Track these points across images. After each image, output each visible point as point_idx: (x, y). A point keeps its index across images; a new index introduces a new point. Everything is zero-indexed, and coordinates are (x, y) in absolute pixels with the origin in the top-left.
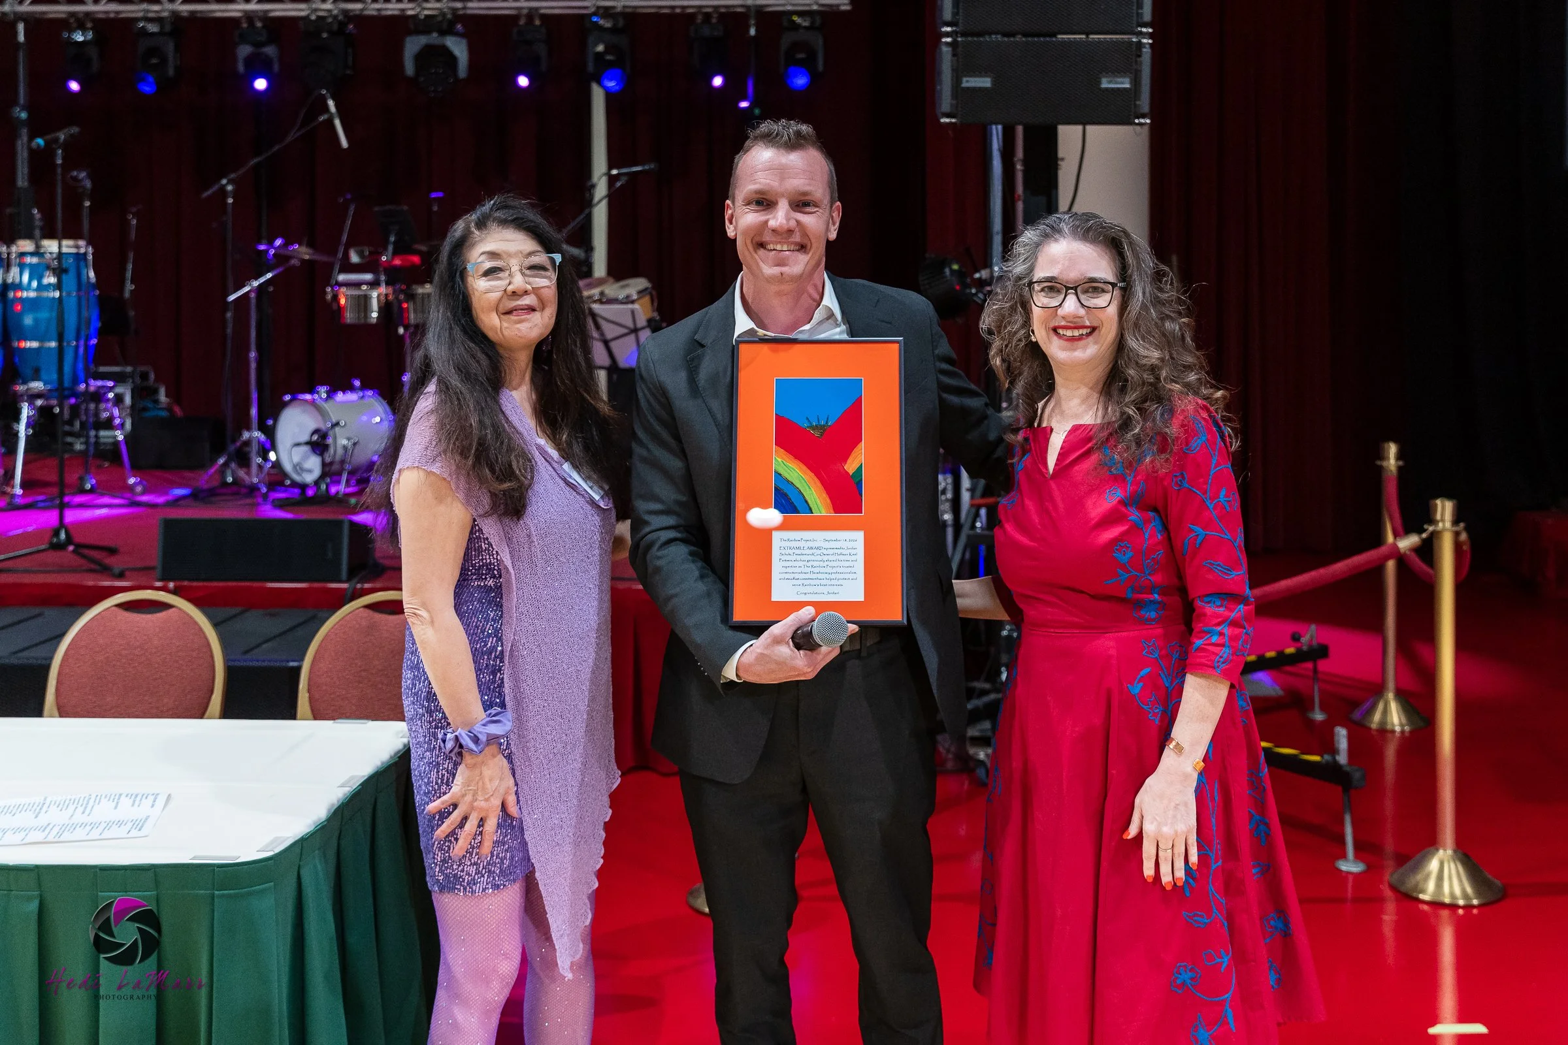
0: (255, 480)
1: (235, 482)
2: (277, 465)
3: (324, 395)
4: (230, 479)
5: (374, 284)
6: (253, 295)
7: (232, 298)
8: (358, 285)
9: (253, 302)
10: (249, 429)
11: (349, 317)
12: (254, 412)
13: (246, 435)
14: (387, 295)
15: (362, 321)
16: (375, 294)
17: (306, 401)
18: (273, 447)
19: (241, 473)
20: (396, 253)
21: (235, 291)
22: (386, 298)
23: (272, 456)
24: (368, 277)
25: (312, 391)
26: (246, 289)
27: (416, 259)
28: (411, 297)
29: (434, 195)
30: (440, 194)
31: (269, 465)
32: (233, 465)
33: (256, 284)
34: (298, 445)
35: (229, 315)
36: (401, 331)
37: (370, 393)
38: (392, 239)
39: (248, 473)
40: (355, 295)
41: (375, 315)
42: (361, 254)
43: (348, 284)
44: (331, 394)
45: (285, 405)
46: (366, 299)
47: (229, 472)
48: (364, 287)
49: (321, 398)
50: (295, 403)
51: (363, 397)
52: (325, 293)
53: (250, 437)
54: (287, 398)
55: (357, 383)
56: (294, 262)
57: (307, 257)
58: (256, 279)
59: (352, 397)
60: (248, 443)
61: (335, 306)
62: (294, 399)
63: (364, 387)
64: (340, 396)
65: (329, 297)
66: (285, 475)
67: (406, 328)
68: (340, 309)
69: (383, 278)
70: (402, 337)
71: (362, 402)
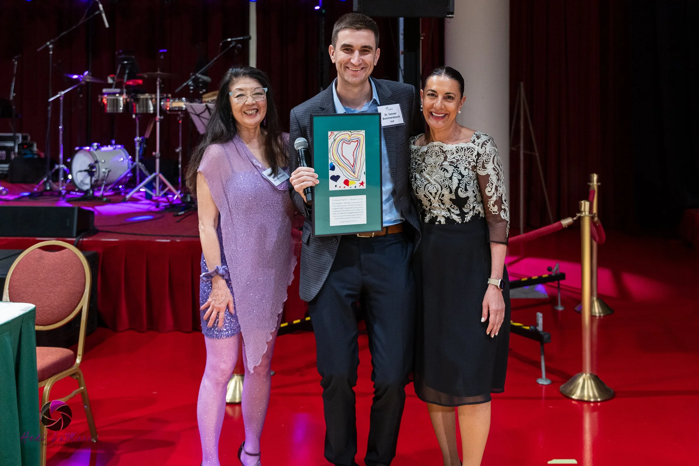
0: (61, 189)
1: (51, 189)
2: (72, 181)
3: (95, 147)
4: (48, 188)
5: (121, 94)
6: (61, 98)
7: (51, 99)
8: (114, 94)
9: (62, 101)
10: (58, 163)
11: (109, 109)
12: (61, 156)
13: (57, 167)
14: (126, 99)
15: (115, 112)
16: (121, 99)
17: (86, 150)
18: (71, 172)
19: (55, 186)
20: (128, 79)
21: (53, 96)
22: (126, 101)
23: (70, 177)
24: (118, 90)
25: (90, 145)
26: (58, 96)
27: (140, 82)
28: (137, 100)
29: (162, 51)
30: (165, 51)
31: (68, 181)
32: (50, 181)
33: (63, 93)
34: (80, 171)
35: (49, 108)
36: (134, 116)
37: (119, 146)
38: (127, 72)
39: (58, 186)
40: (112, 99)
41: (121, 108)
42: (113, 79)
43: (109, 94)
44: (99, 147)
45: (77, 152)
46: (117, 101)
47: (48, 185)
48: (117, 95)
49: (94, 149)
50: (82, 151)
51: (115, 149)
52: (98, 98)
53: (58, 167)
54: (77, 148)
55: (114, 142)
56: (83, 83)
57: (88, 80)
58: (63, 90)
59: (110, 148)
60: (58, 170)
61: (102, 105)
62: (81, 149)
63: (116, 144)
64: (104, 149)
65: (100, 100)
66: (75, 186)
67: (136, 115)
68: (105, 106)
69: (125, 90)
70: (135, 119)
71: (115, 151)
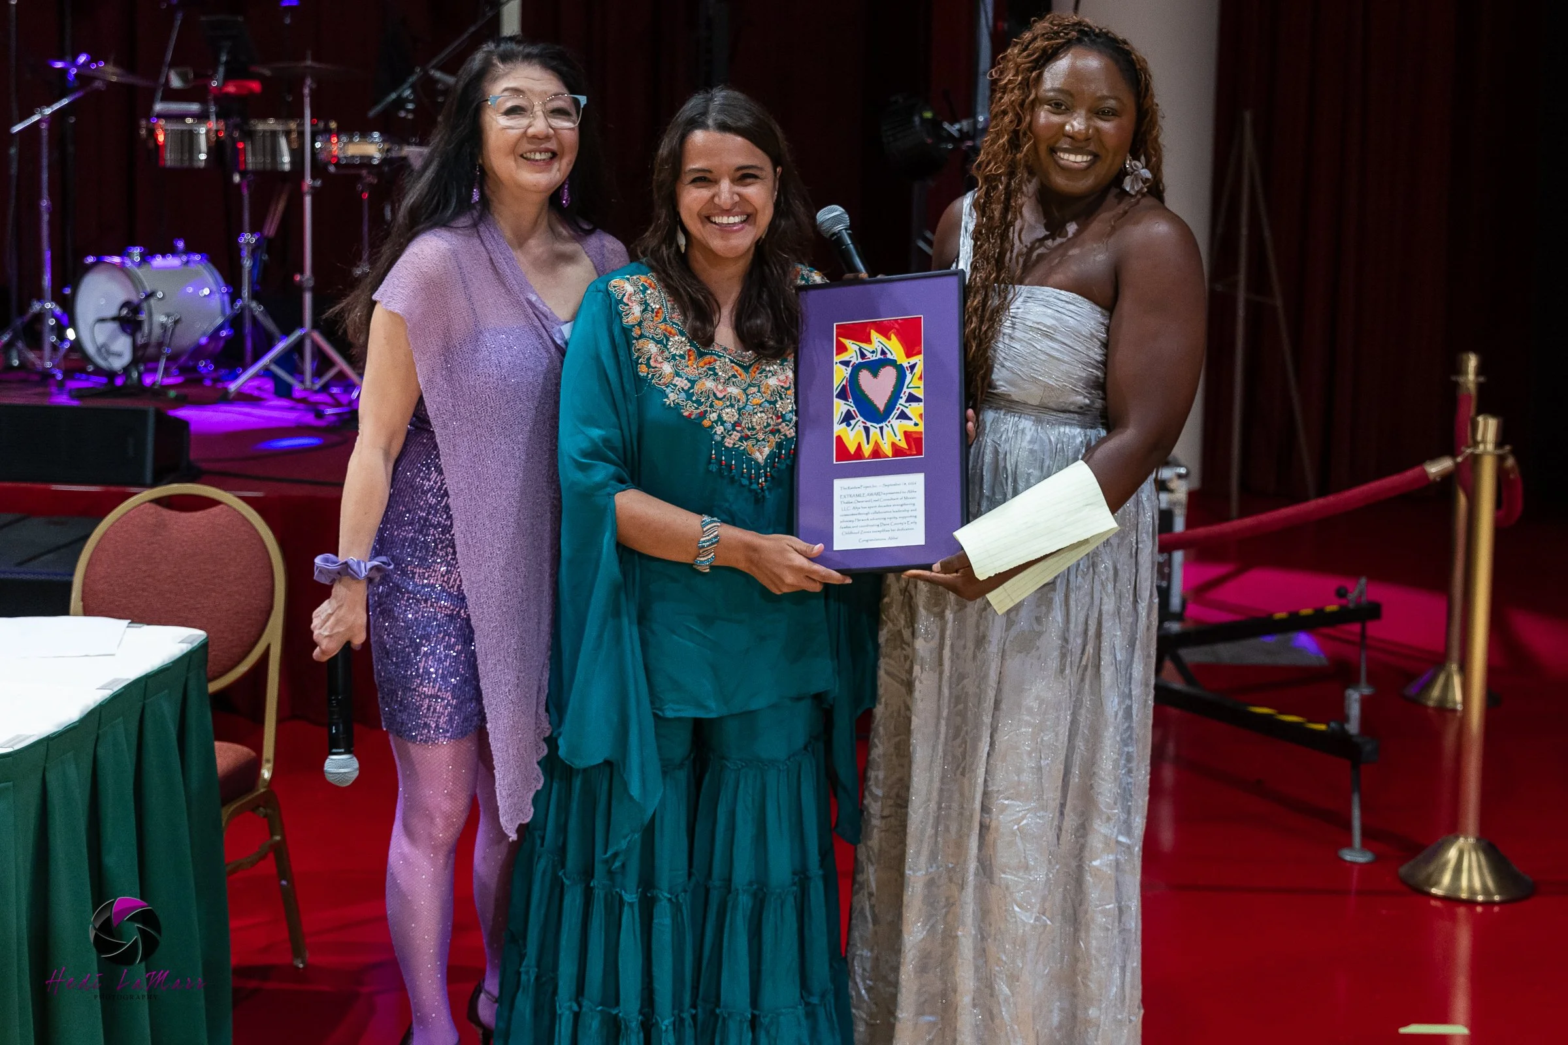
0: (49, 365)
1: (22, 365)
2: (77, 345)
3: (137, 259)
4: (16, 363)
5: (202, 117)
6: (44, 126)
7: (17, 128)
8: (180, 117)
9: (45, 134)
10: (40, 298)
11: (170, 159)
12: (46, 280)
13: (36, 307)
14: (217, 131)
15: (186, 164)
16: (203, 130)
17: (113, 265)
18: (73, 323)
19: (32, 356)
20: (228, 78)
21: (21, 120)
22: (217, 135)
23: (71, 334)
24: (195, 107)
25: (123, 253)
26: (36, 118)
27: (255, 86)
28: (249, 135)
29: (286, 4)
30: (294, 3)
31: (67, 346)
32: (20, 344)
33: (48, 111)
34: (102, 320)
35: (13, 151)
36: (237, 178)
37: (197, 257)
38: (224, 58)
39: (41, 358)
40: (178, 130)
41: (203, 157)
42: (183, 77)
43: (168, 117)
44: (146, 258)
45: (88, 268)
46: (192, 135)
47: (14, 354)
48: (189, 120)
49: (133, 262)
50: (102, 267)
51: (187, 262)
52: (139, 127)
53: (41, 309)
54: (91, 260)
55: (181, 245)
56: (98, 84)
57: (114, 79)
58: (49, 105)
59: (172, 261)
60: (40, 317)
61: (151, 145)
62: (99, 262)
63: (189, 250)
64: (158, 261)
65: (143, 132)
66: (87, 359)
67: (243, 174)
68: (158, 148)
69: (213, 109)
70: (239, 186)
71: (185, 268)
